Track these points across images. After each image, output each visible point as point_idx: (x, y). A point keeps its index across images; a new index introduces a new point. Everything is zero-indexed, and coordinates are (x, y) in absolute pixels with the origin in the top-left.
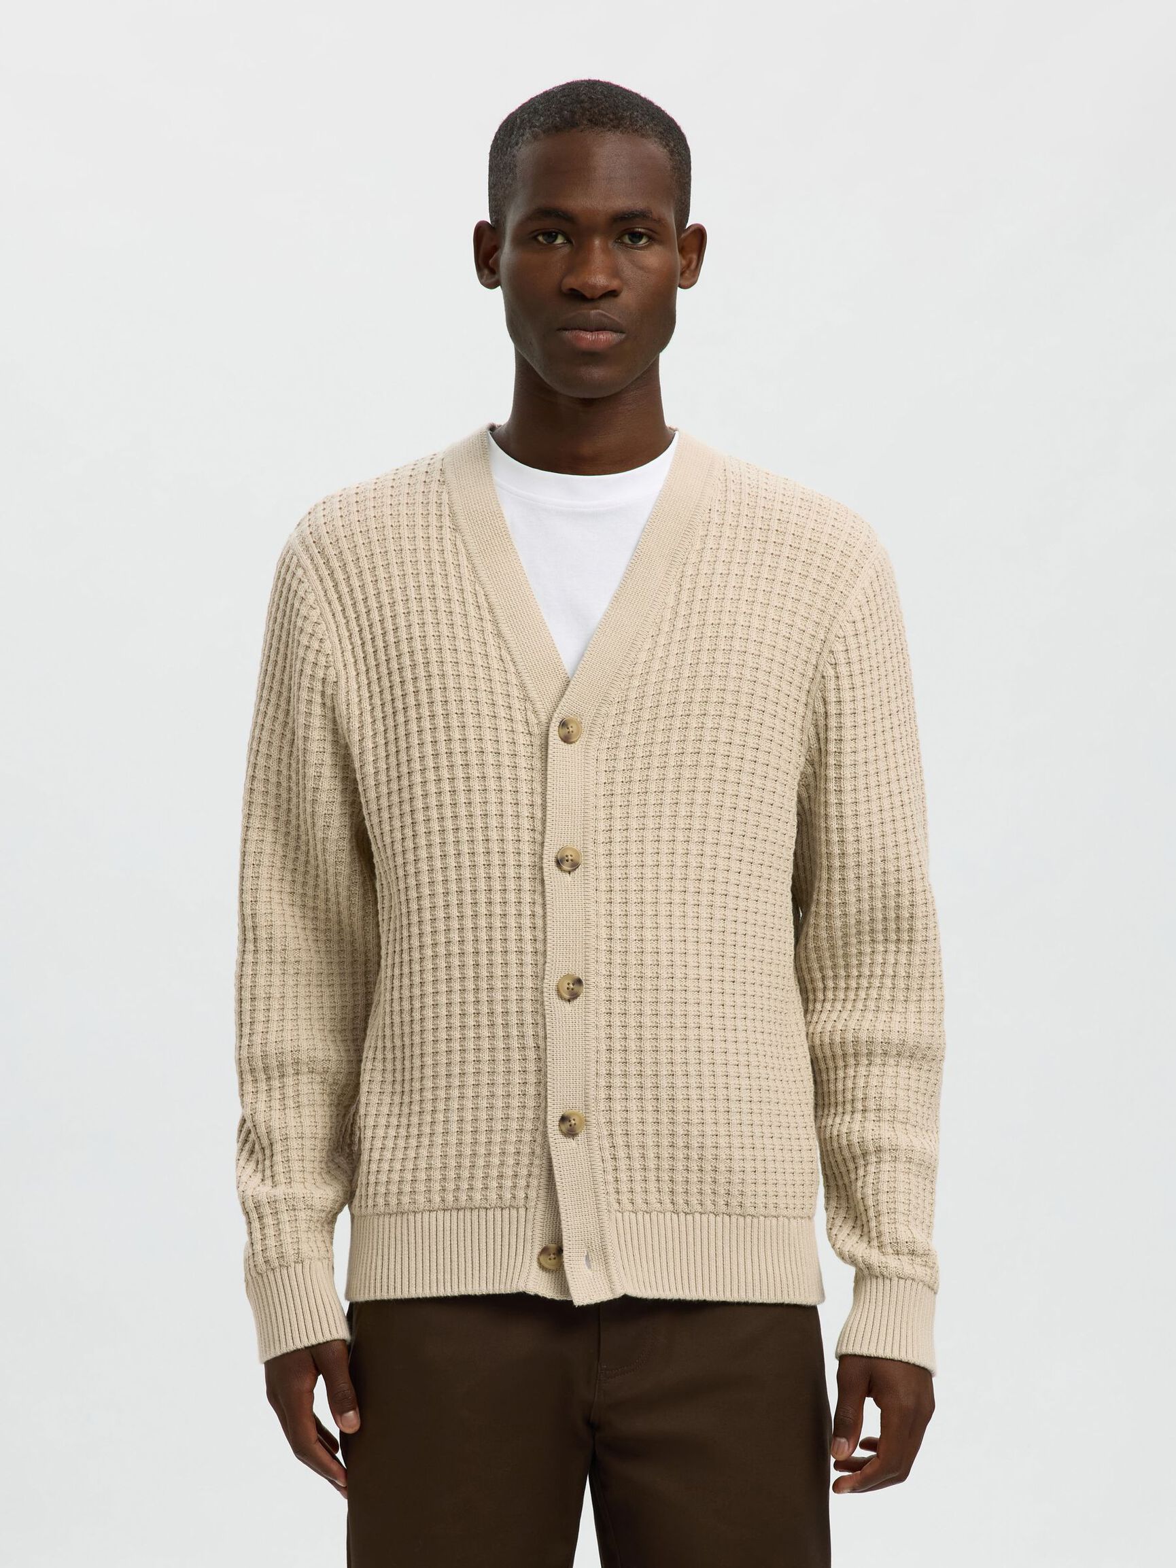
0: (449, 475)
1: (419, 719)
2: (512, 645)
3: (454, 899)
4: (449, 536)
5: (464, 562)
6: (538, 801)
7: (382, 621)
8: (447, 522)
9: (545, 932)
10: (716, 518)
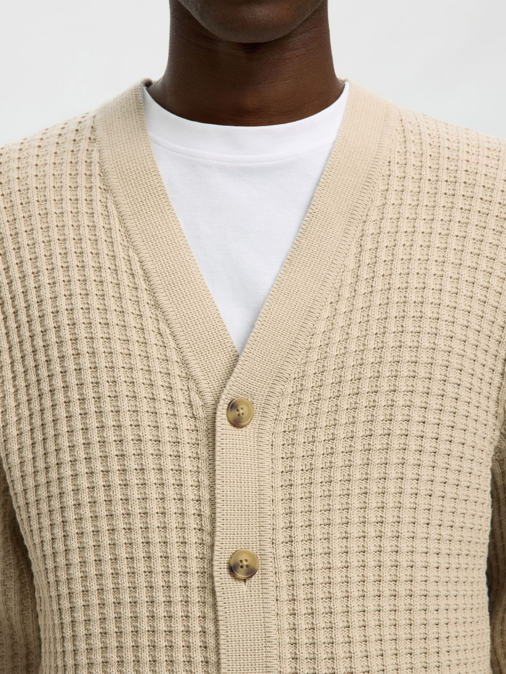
0: (100, 133)
1: (68, 403)
2: (171, 316)
3: (110, 613)
4: (99, 197)
5: (116, 225)
6: (206, 495)
7: (25, 293)
8: (97, 182)
9: (218, 654)
10: (397, 171)
